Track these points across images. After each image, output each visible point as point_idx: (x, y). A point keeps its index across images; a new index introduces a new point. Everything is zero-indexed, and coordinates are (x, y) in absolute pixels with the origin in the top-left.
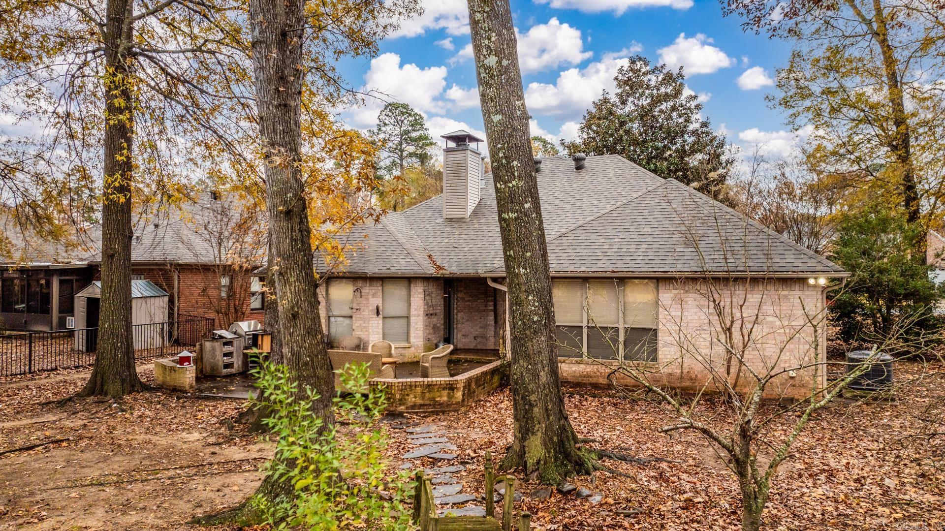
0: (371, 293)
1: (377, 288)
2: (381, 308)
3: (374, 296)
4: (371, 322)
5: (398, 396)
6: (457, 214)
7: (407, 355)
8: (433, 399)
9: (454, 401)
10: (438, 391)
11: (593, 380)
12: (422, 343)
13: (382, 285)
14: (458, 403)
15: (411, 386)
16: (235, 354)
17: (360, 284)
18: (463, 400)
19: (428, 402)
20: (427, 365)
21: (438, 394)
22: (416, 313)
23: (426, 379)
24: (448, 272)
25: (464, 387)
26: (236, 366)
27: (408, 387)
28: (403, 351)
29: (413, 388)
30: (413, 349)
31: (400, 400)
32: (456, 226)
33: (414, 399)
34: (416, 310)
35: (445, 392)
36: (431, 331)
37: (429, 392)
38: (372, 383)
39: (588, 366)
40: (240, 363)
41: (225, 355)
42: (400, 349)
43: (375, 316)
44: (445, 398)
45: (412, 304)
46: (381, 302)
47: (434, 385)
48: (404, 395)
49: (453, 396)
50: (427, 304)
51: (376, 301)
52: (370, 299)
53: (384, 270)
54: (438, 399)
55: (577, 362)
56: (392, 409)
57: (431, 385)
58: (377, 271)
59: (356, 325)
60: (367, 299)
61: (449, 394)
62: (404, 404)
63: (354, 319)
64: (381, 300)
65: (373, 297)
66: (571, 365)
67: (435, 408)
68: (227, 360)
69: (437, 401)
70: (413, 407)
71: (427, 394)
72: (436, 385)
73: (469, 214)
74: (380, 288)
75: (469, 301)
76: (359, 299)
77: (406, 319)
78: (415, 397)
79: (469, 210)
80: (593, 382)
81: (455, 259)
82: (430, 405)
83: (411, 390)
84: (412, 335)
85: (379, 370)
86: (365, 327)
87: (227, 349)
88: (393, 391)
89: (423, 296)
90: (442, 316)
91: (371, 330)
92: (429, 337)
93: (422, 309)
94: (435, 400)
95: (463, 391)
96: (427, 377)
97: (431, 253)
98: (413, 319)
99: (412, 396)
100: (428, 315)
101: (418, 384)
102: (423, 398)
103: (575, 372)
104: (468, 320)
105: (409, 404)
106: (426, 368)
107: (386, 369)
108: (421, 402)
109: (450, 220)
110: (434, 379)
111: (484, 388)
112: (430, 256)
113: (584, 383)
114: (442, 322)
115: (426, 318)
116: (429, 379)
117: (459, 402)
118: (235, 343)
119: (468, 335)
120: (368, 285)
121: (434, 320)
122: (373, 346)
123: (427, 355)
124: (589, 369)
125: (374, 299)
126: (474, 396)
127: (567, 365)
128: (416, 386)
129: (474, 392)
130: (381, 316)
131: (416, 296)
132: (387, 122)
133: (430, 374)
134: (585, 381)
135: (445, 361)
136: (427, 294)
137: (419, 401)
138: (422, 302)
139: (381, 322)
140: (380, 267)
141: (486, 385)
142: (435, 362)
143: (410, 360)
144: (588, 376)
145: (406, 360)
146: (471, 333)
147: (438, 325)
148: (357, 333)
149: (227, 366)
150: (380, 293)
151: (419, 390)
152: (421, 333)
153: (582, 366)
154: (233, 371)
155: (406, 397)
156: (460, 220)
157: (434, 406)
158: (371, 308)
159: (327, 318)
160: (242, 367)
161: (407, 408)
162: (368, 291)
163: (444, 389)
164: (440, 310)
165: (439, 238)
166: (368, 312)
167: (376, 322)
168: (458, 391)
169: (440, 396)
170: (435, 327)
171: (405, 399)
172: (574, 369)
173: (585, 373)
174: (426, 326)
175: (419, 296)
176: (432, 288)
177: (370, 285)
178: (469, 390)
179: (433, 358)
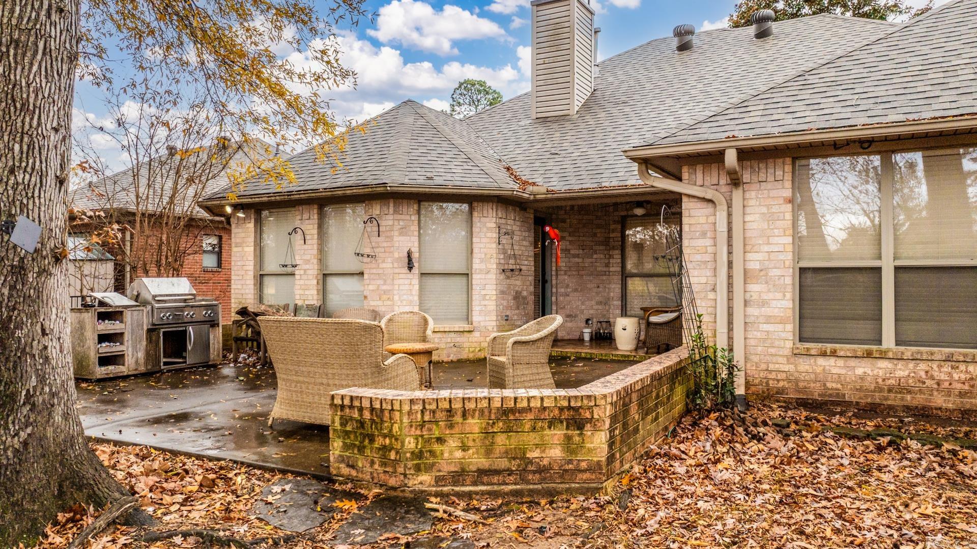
0: (397, 227)
1: (408, 215)
2: (415, 256)
3: (403, 231)
4: (396, 282)
5: (410, 444)
6: (555, 110)
7: (466, 345)
8: (519, 455)
9: (584, 459)
10: (534, 429)
11: (919, 400)
12: (494, 323)
13: (419, 212)
14: (594, 468)
15: (450, 411)
16: (127, 337)
17: (376, 210)
18: (611, 459)
19: (503, 464)
20: (502, 359)
21: (533, 438)
22: (483, 266)
23: (496, 393)
24: (543, 190)
25: (614, 418)
26: (130, 360)
27: (440, 415)
28: (459, 339)
29: (458, 419)
30: (477, 334)
31: (418, 455)
32: (555, 126)
33: (459, 454)
34: (482, 261)
35: (558, 434)
36: (512, 303)
37: (508, 431)
38: (338, 401)
39: (900, 365)
40: (141, 355)
41: (103, 338)
42: (452, 335)
43: (406, 270)
44: (556, 453)
45: (475, 250)
46: (416, 244)
47: (523, 411)
48: (428, 441)
49: (581, 446)
50: (504, 252)
51: (407, 242)
52: (396, 239)
53: (421, 180)
54: (533, 454)
55: (869, 355)
56: (392, 482)
57: (513, 411)
58: (406, 181)
59: (371, 287)
60: (390, 238)
61: (568, 438)
62: (429, 468)
63: (366, 276)
64: (415, 239)
65: (401, 234)
66: (852, 363)
67: (525, 481)
68: (107, 348)
69: (530, 462)
70: (458, 476)
71: (501, 439)
72: (528, 409)
73: (577, 108)
74: (415, 218)
75: (577, 256)
76: (375, 239)
77: (464, 279)
78: (464, 448)
79: (576, 103)
80: (915, 403)
81: (557, 169)
82: (510, 472)
83: (451, 426)
84: (476, 308)
85: (378, 366)
86: (385, 292)
87: (108, 327)
88: (396, 428)
89: (495, 235)
90: (531, 278)
91: (396, 298)
92: (508, 313)
93: (494, 261)
94: (523, 458)
95: (612, 430)
96: (502, 386)
97: (511, 165)
98: (476, 278)
99: (453, 443)
100: (507, 272)
101: (471, 405)
102: (489, 452)
103: (862, 379)
104: (576, 290)
105: (446, 468)
106: (501, 366)
107: (396, 364)
108: (483, 462)
109: (543, 120)
110: (521, 392)
111: (656, 418)
112: (508, 169)
113: (891, 407)
114: (532, 289)
115: (502, 277)
116: (508, 393)
117: (598, 463)
118: (128, 315)
119: (576, 316)
120: (391, 210)
121: (517, 283)
122: (390, 320)
123: (503, 338)
124: (902, 371)
125: (402, 238)
126: (636, 443)
127: (841, 362)
128: (464, 415)
129: (636, 430)
130: (416, 271)
131: (482, 235)
132: (462, 101)
133: (509, 380)
134: (894, 400)
135: (543, 351)
136: (502, 232)
137: (477, 460)
138: (494, 246)
139: (416, 282)
140: (413, 175)
141: (660, 410)
142: (521, 351)
143: (471, 356)
144: (901, 389)
145: (464, 355)
146: (582, 312)
147: (525, 293)
148: (372, 303)
149: (105, 361)
150: (415, 228)
151: (475, 424)
152: (492, 305)
153: (883, 364)
154: (122, 370)
155: (437, 447)
156: (562, 119)
157: (522, 474)
158: (396, 255)
159: (320, 277)
160: (146, 364)
161: (439, 480)
162: (391, 223)
163: (551, 424)
164: (528, 265)
165: (526, 145)
166: (391, 262)
167: (407, 282)
168: (596, 429)
169: (542, 446)
170: (517, 297)
171: (432, 453)
172: (859, 371)
173: (892, 382)
174: (502, 292)
175: (489, 235)
176: (513, 223)
177: (395, 212)
178: (625, 426)
179: (515, 343)
